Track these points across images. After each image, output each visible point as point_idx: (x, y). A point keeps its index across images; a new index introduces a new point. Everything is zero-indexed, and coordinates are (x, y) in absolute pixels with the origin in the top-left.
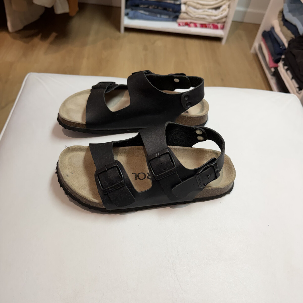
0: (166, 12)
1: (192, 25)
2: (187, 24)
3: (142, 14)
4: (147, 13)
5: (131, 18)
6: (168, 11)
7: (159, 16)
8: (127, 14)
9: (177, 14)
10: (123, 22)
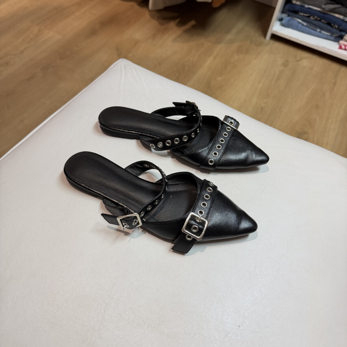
0: (329, 27)
3: (299, 23)
4: (305, 24)
5: (283, 25)
7: (318, 30)
8: (281, 20)
9: (343, 33)
10: (272, 27)
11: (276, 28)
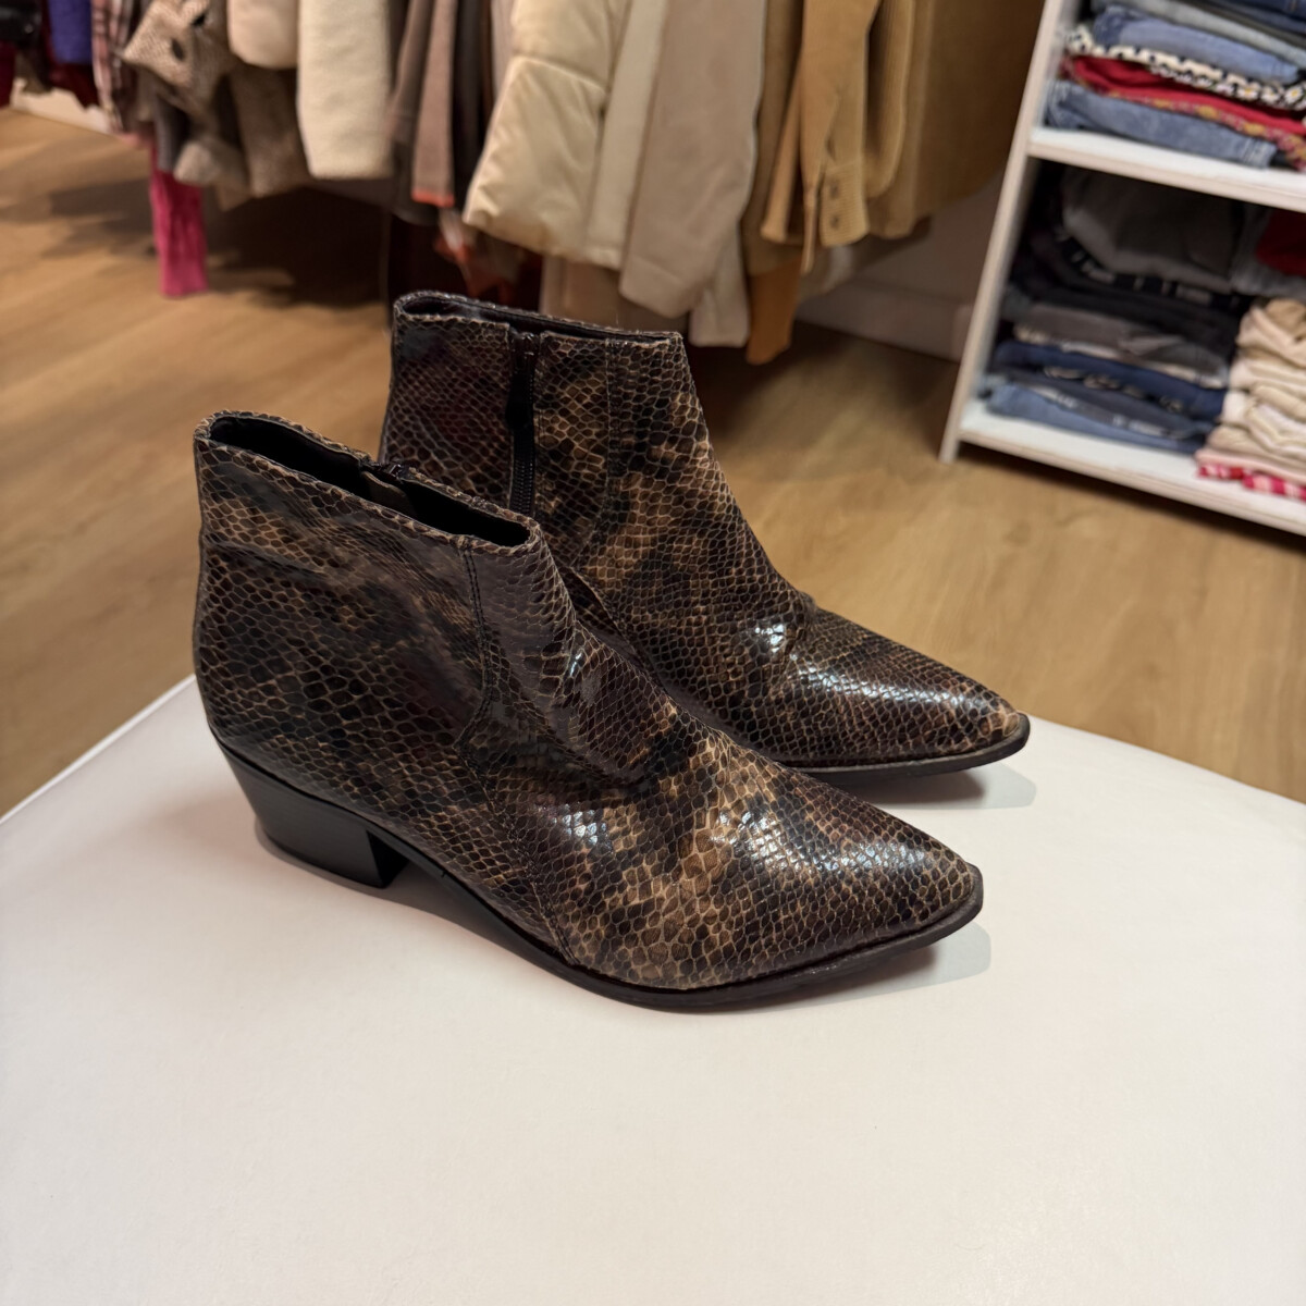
0: (1152, 410)
1: (1263, 482)
2: (1237, 475)
3: (1049, 401)
4: (1070, 403)
5: (998, 411)
6: (1164, 407)
7: (1119, 420)
8: (986, 395)
9: (1203, 427)
10: (959, 420)
11: (973, 420)
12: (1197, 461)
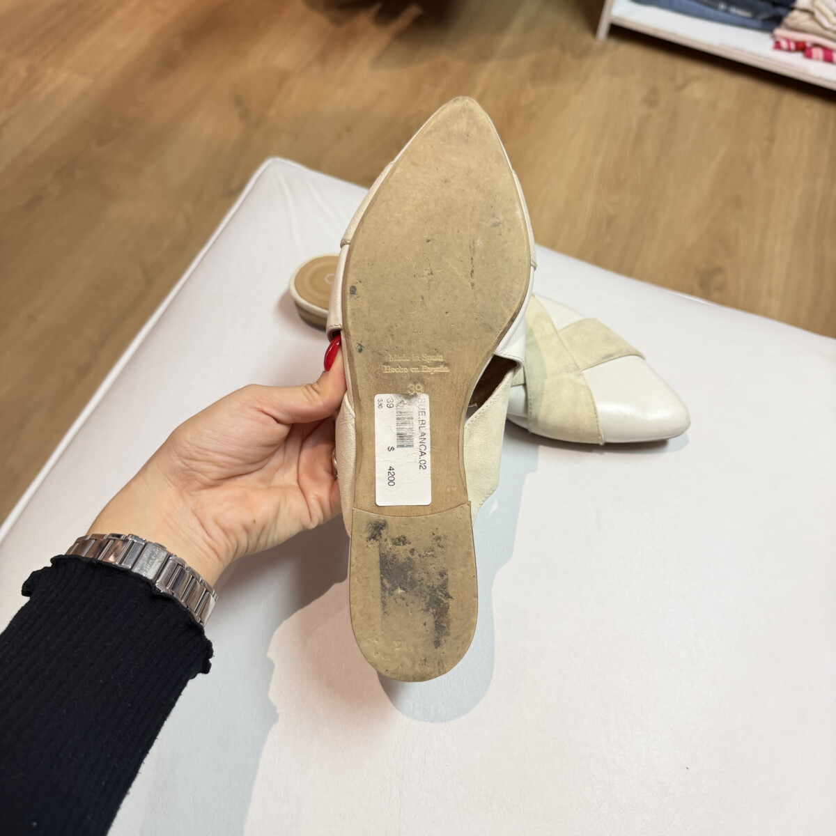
2: (802, 48)
7: (722, 6)
9: (781, 11)
10: (611, 8)
11: (621, 8)
12: (774, 37)
